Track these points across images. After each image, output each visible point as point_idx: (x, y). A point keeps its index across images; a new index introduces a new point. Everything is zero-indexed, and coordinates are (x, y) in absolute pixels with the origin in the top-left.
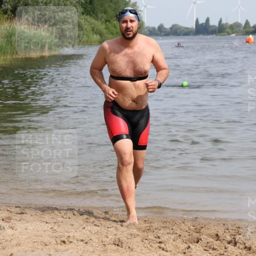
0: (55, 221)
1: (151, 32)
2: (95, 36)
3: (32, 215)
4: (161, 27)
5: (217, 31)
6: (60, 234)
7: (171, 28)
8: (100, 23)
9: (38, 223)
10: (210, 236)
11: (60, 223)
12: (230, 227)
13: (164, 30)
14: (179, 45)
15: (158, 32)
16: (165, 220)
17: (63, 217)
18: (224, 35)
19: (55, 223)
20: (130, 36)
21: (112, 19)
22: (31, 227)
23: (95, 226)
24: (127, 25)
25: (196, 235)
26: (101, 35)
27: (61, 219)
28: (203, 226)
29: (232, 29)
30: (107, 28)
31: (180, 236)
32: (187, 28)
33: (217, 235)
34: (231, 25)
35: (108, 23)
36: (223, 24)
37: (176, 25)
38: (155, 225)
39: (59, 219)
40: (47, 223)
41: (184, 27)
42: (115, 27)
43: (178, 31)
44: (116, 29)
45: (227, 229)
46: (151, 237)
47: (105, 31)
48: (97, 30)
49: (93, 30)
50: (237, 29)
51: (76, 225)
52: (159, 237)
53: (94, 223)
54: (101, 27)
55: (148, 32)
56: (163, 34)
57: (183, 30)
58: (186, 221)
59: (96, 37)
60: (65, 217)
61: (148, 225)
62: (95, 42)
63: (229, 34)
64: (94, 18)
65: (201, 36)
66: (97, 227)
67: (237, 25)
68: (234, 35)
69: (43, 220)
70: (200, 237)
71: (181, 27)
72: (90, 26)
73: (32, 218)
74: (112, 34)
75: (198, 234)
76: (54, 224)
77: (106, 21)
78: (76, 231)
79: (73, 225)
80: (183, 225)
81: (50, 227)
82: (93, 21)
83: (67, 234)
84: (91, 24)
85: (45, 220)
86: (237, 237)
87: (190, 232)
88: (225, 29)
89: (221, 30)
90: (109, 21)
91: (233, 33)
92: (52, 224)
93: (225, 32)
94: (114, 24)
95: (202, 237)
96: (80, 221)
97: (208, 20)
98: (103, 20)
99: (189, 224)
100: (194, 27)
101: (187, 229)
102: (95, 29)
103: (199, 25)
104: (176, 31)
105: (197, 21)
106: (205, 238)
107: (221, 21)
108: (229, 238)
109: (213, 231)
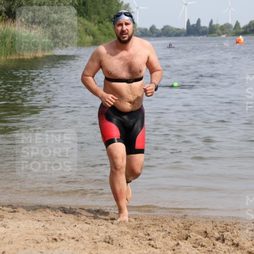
0: (47, 219)
1: (143, 33)
2: (88, 37)
3: (24, 214)
4: (153, 29)
5: (208, 32)
6: (52, 232)
7: (163, 29)
8: (93, 24)
9: (30, 221)
10: (198, 233)
11: (52, 221)
12: (218, 224)
13: (156, 31)
14: (170, 46)
15: (151, 33)
16: (155, 218)
17: (54, 215)
18: (215, 36)
19: (47, 221)
20: (126, 39)
21: (105, 20)
22: (23, 225)
23: (86, 224)
24: (122, 28)
25: (185, 232)
26: (94, 36)
27: (52, 217)
28: (192, 223)
29: (223, 30)
30: (99, 29)
31: (169, 233)
32: (178, 29)
33: (206, 232)
34: (222, 26)
35: (100, 24)
36: (214, 25)
37: (167, 26)
38: (145, 222)
39: (51, 217)
40: (39, 221)
41: (175, 28)
42: (107, 28)
43: (170, 32)
44: (108, 30)
45: (216, 226)
46: (141, 234)
47: (97, 32)
48: (90, 31)
49: (86, 31)
50: (227, 30)
51: (68, 223)
52: (149, 235)
53: (85, 221)
54: (94, 28)
55: (140, 33)
56: (154, 35)
57: (174, 31)
58: (175, 218)
59: (89, 39)
60: (57, 215)
61: (138, 222)
62: (88, 43)
63: (219, 35)
64: (87, 20)
65: (192, 37)
66: (88, 225)
67: (228, 26)
68: (224, 36)
69: (35, 218)
70: (189, 234)
71: (172, 28)
72: (83, 27)
73: (24, 217)
74: (105, 35)
75: (187, 231)
76: (45, 222)
77: (99, 22)
78: (68, 229)
79: (64, 223)
80: (172, 222)
81: (42, 225)
82: (86, 22)
83: (59, 232)
84: (84, 25)
85: (37, 218)
86: (226, 234)
87: (180, 229)
88: (215, 30)
89: (212, 31)
90: (102, 22)
91: (223, 34)
92: (44, 222)
93: (215, 33)
94: (107, 26)
95: (190, 234)
96: (71, 219)
97: (199, 21)
98: (96, 21)
99: (178, 221)
100: (186, 28)
101: (176, 226)
102: (88, 30)
103: (190, 26)
104: (167, 32)
105: (188, 22)
106: (193, 235)
107: (211, 22)
108: (217, 235)
109: (202, 228)
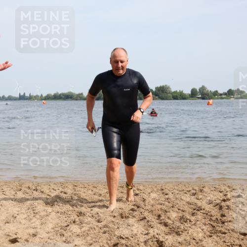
4: (3, 97)
7: (8, 97)
13: (5, 98)
15: (2, 99)
18: (32, 100)
25: (19, 188)
28: (23, 183)
29: (35, 98)
31: (12, 188)
33: (29, 187)
34: (35, 96)
36: (31, 96)
37: (10, 96)
41: (14, 97)
45: (34, 184)
50: (37, 98)
52: (3, 189)
63: (34, 100)
67: (37, 96)
68: (36, 100)
71: (12, 97)
80: (14, 183)
86: (38, 188)
87: (17, 186)
88: (32, 98)
89: (30, 98)
97: (24, 94)
99: (17, 183)
103: (20, 96)
104: (10, 98)
105: (20, 94)
106: (23, 189)
107: (30, 94)
108: (34, 188)
109: (27, 186)
